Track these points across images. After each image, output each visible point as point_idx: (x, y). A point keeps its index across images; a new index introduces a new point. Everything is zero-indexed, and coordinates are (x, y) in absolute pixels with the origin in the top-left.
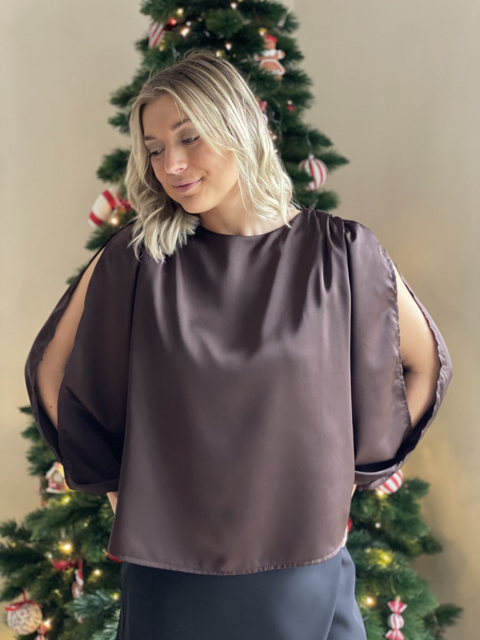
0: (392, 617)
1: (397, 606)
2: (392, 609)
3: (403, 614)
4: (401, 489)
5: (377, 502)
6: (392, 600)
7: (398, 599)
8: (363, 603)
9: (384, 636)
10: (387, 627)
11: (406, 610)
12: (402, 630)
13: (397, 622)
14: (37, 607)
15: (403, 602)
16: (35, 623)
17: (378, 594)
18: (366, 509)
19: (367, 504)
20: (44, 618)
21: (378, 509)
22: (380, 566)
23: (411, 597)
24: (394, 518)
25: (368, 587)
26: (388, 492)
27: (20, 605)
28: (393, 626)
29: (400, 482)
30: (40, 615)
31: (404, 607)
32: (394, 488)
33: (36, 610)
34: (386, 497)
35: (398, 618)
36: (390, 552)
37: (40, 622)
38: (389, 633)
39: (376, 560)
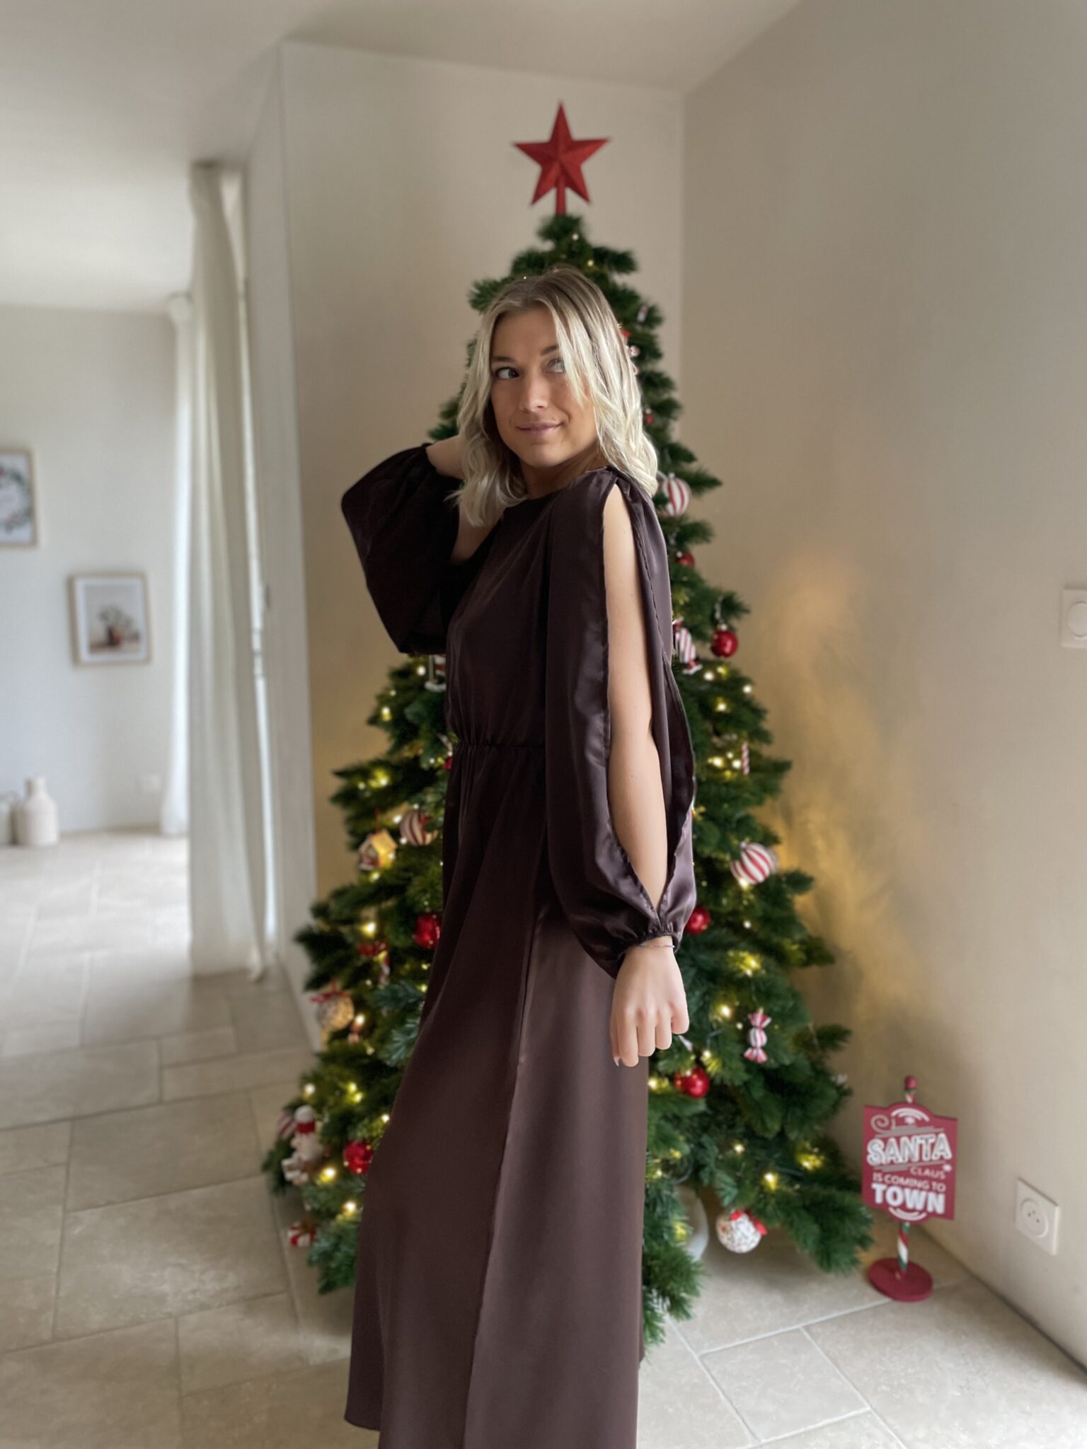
0: (752, 1032)
1: (759, 1019)
2: (753, 1023)
3: (767, 1030)
4: (767, 880)
5: (740, 893)
6: (754, 1011)
7: (761, 1011)
8: (719, 1014)
9: (742, 1055)
10: (747, 1044)
11: (770, 1024)
12: (764, 1048)
13: (759, 1038)
14: (348, 1000)
15: (766, 1014)
16: (345, 1017)
17: (737, 1003)
18: (724, 901)
19: (727, 896)
20: (356, 1014)
21: (741, 902)
22: (740, 971)
23: (776, 1009)
24: (760, 913)
25: (725, 996)
26: (753, 882)
27: (327, 997)
28: (753, 1043)
29: (767, 872)
30: (351, 1009)
31: (768, 1021)
32: (761, 878)
33: (346, 1004)
34: (751, 888)
35: (760, 1033)
36: (758, 956)
37: (350, 1017)
38: (748, 1053)
39: (737, 964)
